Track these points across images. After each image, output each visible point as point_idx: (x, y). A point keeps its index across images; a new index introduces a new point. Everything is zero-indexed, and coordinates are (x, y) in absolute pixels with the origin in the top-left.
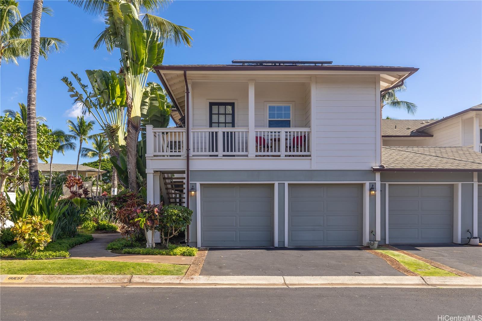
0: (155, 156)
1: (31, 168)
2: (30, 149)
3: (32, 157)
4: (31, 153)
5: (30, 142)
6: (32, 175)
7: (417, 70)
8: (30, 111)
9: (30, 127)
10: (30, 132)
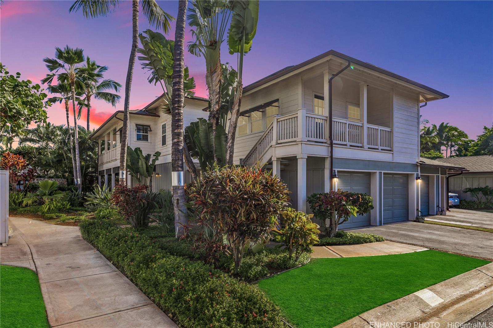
0: (308, 141)
1: (179, 144)
2: (179, 118)
3: (181, 129)
4: (180, 123)
5: (179, 108)
6: (179, 153)
7: (448, 96)
8: (181, 68)
9: (180, 88)
10: (180, 96)
